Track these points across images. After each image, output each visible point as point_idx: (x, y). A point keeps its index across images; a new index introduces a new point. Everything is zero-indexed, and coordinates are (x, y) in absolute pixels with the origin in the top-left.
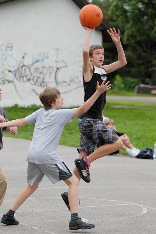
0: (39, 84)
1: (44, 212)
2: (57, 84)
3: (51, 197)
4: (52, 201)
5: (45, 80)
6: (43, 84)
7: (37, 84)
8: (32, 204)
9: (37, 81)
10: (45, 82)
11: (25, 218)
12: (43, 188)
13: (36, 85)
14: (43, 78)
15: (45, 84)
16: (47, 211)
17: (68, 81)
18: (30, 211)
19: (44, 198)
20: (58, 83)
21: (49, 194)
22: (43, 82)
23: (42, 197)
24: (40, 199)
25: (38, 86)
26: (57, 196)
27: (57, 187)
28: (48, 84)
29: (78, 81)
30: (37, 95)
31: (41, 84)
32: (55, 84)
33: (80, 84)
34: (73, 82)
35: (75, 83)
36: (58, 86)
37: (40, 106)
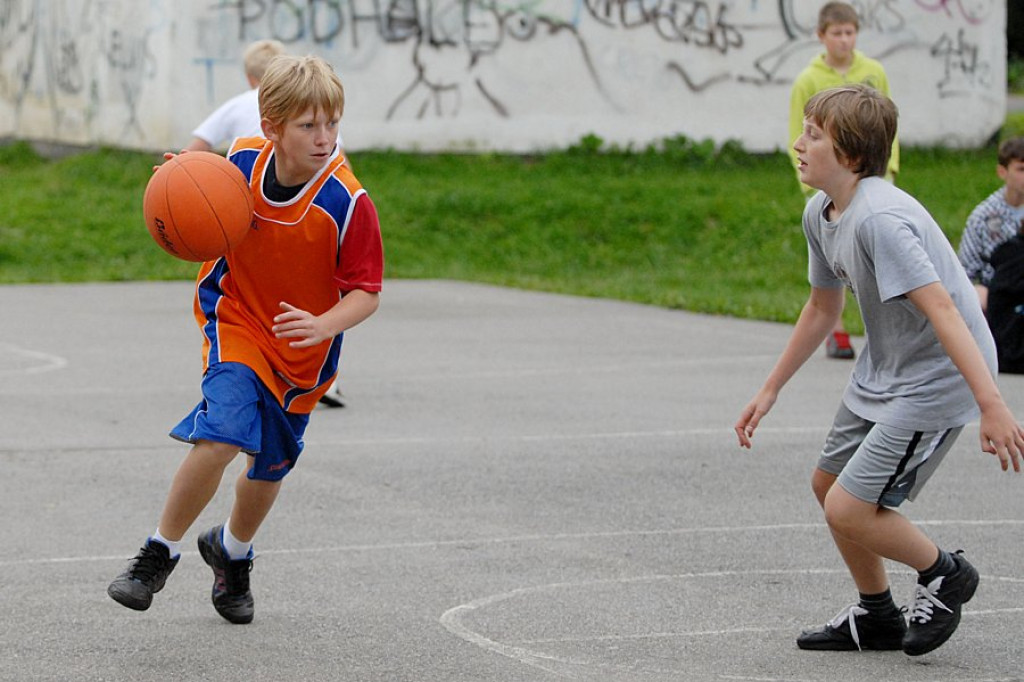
0: (703, 38)
1: (729, 638)
2: (791, 37)
3: (763, 572)
4: (772, 587)
5: (728, 19)
6: (719, 39)
7: (693, 35)
8: (670, 602)
9: (690, 20)
10: (731, 28)
11: (638, 667)
12: (727, 529)
13: (686, 40)
14: (723, 8)
15: (732, 37)
16: (744, 634)
18: (664, 634)
19: (733, 576)
20: (795, 31)
21: (754, 556)
22: (721, 25)
23: (721, 569)
24: (713, 578)
25: (698, 44)
26: (794, 566)
27: (796, 521)
28: (747, 35)
29: (894, 21)
30: (694, 88)
31: (711, 36)
32: (781, 37)
33: (902, 36)
34: (870, 26)
35: (880, 29)
36: (795, 44)
37: (709, 143)
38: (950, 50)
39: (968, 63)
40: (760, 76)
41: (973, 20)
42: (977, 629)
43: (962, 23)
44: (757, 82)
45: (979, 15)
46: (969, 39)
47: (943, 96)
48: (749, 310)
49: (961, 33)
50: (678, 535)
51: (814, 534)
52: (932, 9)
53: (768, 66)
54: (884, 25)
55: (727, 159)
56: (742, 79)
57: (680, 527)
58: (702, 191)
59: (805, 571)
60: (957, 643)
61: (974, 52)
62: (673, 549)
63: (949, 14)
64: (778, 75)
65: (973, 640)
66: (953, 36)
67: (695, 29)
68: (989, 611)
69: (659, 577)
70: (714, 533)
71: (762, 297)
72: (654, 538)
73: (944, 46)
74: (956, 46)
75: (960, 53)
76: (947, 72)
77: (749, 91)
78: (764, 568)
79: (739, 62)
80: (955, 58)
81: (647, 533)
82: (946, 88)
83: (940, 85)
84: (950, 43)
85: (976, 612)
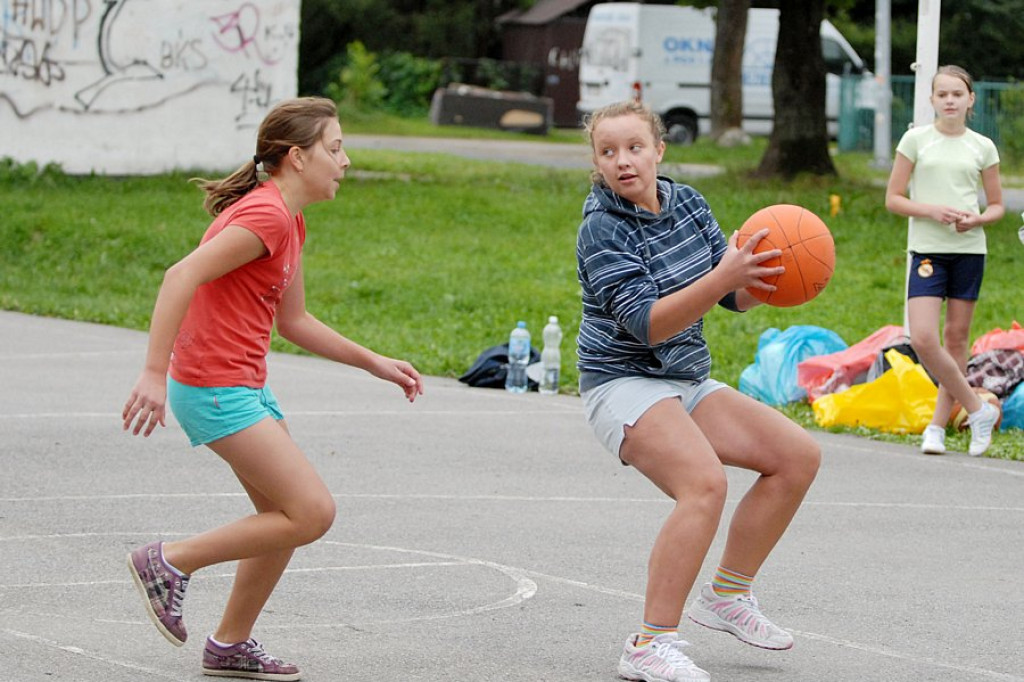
0: (31, 72)
1: (99, 588)
2: (108, 73)
3: (120, 534)
4: (129, 546)
5: (52, 55)
6: (44, 73)
7: (21, 69)
8: (43, 558)
9: (19, 55)
10: (56, 63)
11: (23, 611)
12: (84, 497)
13: (15, 73)
14: (48, 46)
15: (55, 71)
16: (111, 585)
17: (155, 61)
18: (42, 584)
19: (95, 537)
20: (111, 68)
21: (111, 520)
22: (45, 60)
23: (83, 531)
24: (78, 538)
25: (26, 77)
26: (147, 529)
27: (144, 492)
28: (69, 70)
29: (199, 61)
30: (21, 116)
31: (37, 70)
32: (99, 73)
33: (206, 75)
34: (177, 65)
35: (186, 68)
36: (110, 79)
37: (33, 165)
38: (246, 88)
39: (263, 101)
40: (80, 107)
41: (269, 62)
42: (311, 584)
43: (257, 64)
44: (77, 112)
45: (275, 57)
46: (264, 78)
47: (240, 128)
48: (76, 312)
49: (257, 72)
50: (43, 502)
51: (160, 502)
52: (234, 51)
53: (86, 97)
54: (190, 64)
55: (49, 180)
56: (63, 109)
57: (44, 495)
58: (29, 208)
59: (156, 534)
60: (296, 595)
61: (269, 90)
62: (40, 513)
63: (247, 55)
64: (94, 107)
65: (308, 593)
66: (251, 75)
67: (23, 64)
68: (320, 569)
69: (31, 537)
70: (74, 501)
71: (87, 301)
72: (23, 504)
73: (242, 84)
74: (252, 84)
75: (256, 90)
76: (244, 108)
77: (70, 120)
78: (121, 530)
79: (61, 93)
80: (252, 95)
81: (16, 500)
82: (242, 122)
83: (238, 119)
84: (247, 81)
85: (308, 570)
